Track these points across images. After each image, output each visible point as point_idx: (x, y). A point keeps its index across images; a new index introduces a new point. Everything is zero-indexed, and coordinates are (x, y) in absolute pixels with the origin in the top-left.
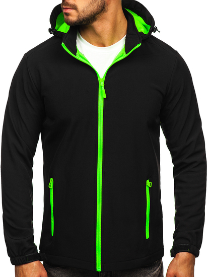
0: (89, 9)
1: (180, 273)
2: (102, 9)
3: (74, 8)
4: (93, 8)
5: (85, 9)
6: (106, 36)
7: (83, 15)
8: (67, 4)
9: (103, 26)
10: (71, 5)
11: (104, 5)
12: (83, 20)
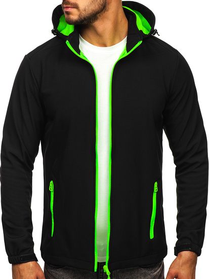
0: (90, 8)
1: (182, 273)
2: (104, 8)
3: (76, 6)
4: (95, 7)
5: (87, 8)
6: (107, 35)
7: (84, 14)
8: (68, 3)
9: (104, 25)
10: (72, 4)
11: (105, 4)
12: (85, 19)
